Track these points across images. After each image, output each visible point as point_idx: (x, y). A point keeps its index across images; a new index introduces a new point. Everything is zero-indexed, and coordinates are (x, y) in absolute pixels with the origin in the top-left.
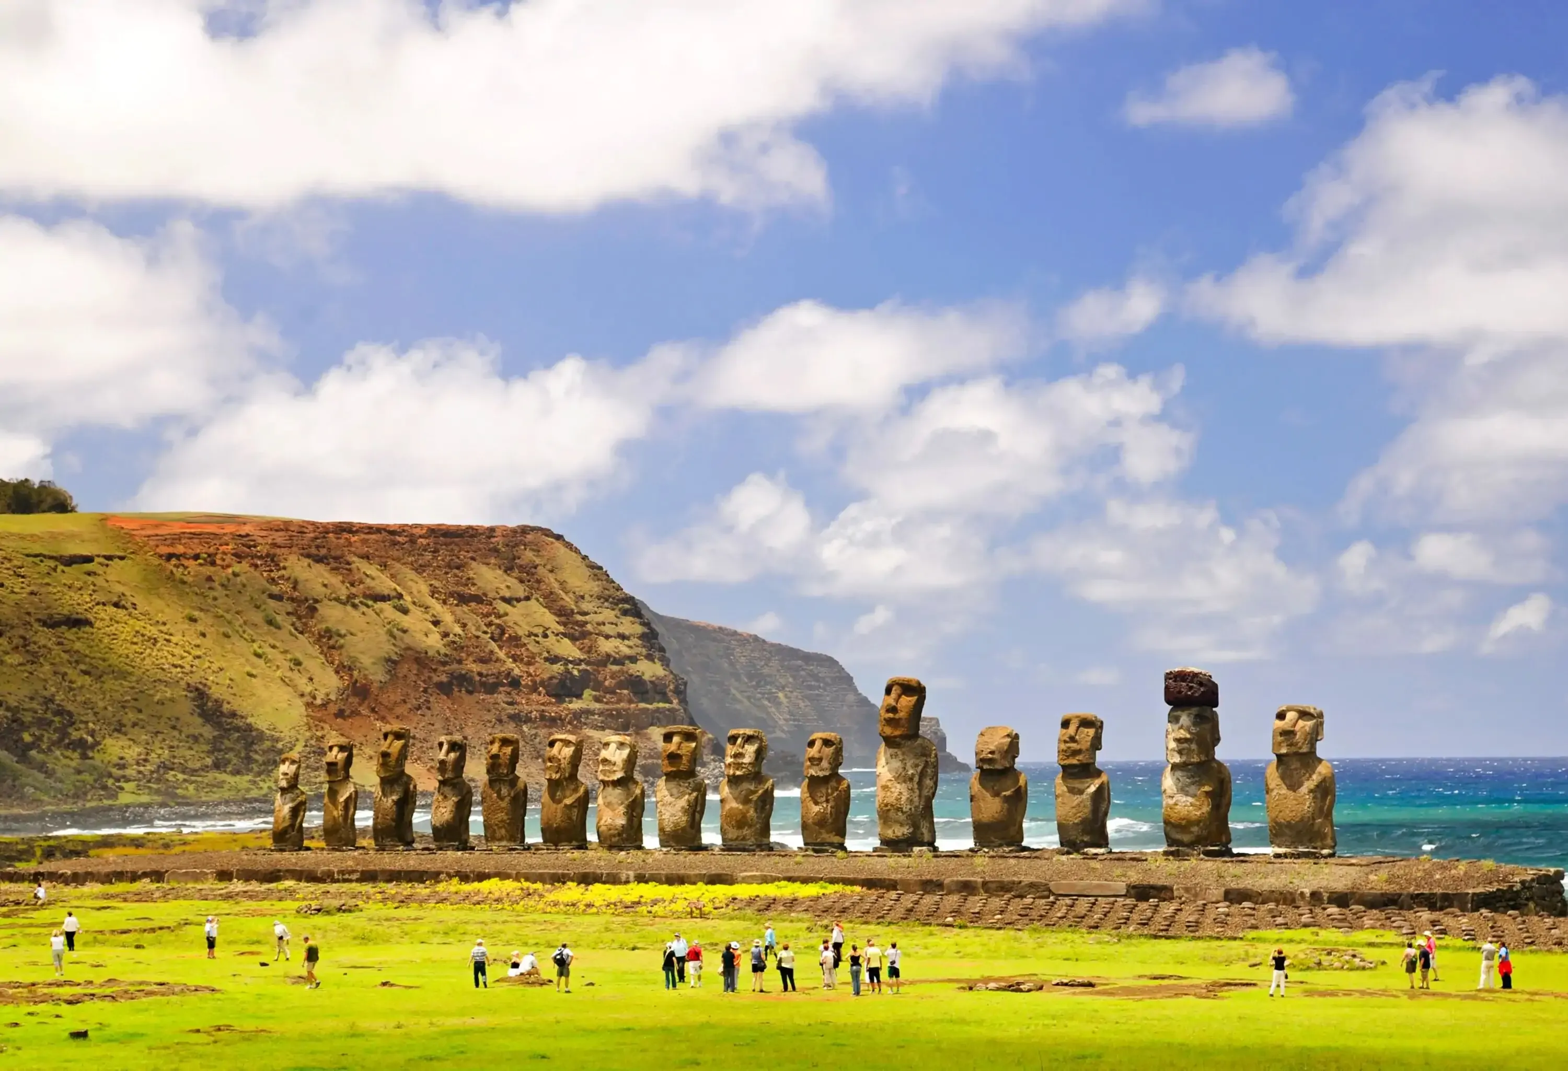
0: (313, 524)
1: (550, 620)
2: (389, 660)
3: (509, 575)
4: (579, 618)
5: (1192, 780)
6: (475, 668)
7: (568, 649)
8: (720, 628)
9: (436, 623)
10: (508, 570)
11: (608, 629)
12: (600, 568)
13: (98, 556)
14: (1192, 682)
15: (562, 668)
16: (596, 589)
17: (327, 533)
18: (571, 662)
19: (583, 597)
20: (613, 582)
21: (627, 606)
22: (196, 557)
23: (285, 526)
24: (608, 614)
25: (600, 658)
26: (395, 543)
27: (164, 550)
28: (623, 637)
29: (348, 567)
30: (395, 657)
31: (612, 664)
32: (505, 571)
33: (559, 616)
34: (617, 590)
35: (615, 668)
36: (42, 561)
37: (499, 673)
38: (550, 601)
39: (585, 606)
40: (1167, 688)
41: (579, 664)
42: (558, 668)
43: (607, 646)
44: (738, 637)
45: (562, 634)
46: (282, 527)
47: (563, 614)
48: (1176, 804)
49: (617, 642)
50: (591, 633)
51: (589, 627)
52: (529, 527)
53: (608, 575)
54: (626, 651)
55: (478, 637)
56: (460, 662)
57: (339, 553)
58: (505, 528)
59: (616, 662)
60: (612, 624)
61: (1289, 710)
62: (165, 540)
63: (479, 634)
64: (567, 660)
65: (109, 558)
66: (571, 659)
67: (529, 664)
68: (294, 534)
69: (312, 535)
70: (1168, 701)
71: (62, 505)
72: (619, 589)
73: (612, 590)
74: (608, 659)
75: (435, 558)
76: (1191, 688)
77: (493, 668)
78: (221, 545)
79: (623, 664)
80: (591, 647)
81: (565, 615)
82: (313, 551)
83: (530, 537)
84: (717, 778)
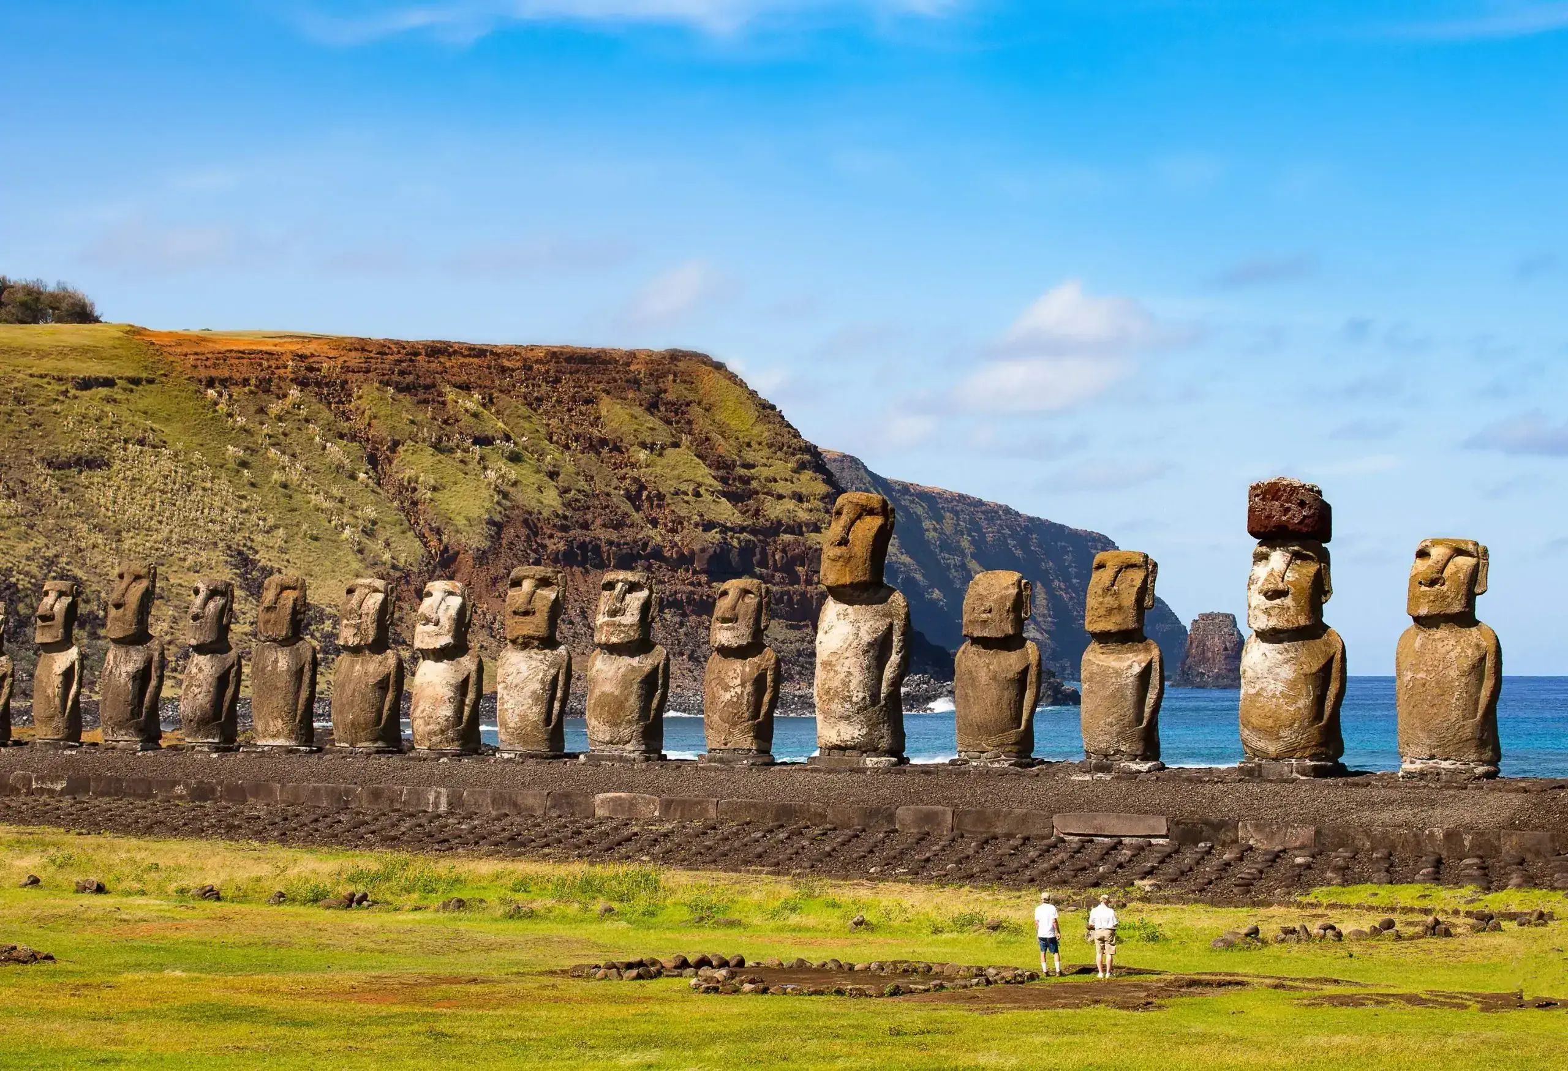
0: (397, 343)
1: (704, 474)
2: (491, 522)
3: (652, 414)
4: (742, 472)
5: (1286, 656)
6: (604, 535)
7: (726, 512)
8: (960, 496)
9: (553, 475)
10: (652, 407)
11: (781, 487)
12: (773, 408)
13: (121, 378)
14: (1288, 501)
15: (718, 536)
16: (766, 434)
17: (417, 354)
18: (732, 529)
19: (749, 445)
20: (789, 426)
21: (807, 457)
22: (246, 382)
23: (361, 346)
24: (781, 467)
25: (768, 524)
26: (503, 370)
27: (203, 373)
28: (799, 498)
29: (440, 399)
30: (497, 518)
31: (785, 532)
32: (648, 409)
33: (718, 468)
34: (795, 437)
35: (787, 537)
36: (49, 383)
37: (635, 542)
38: (703, 450)
39: (750, 456)
40: (1251, 510)
41: (741, 532)
42: (714, 536)
43: (775, 510)
44: (984, 508)
45: (719, 492)
46: (357, 346)
47: (722, 466)
48: (1258, 694)
49: (790, 504)
50: (757, 493)
51: (754, 484)
52: (680, 351)
53: (782, 417)
54: (803, 516)
55: (608, 494)
56: (585, 526)
57: (429, 381)
58: (649, 353)
59: (790, 530)
60: (786, 480)
61: (1436, 543)
62: (207, 359)
63: (610, 489)
64: (724, 526)
65: (136, 381)
66: (729, 524)
67: (673, 531)
68: (372, 355)
69: (397, 357)
70: (1253, 533)
71: (82, 314)
72: (796, 435)
73: (787, 436)
74: (776, 528)
75: (555, 389)
76: (1287, 510)
77: (629, 534)
78: (278, 368)
79: (801, 534)
80: (757, 511)
81: (723, 468)
82: (395, 378)
83: (682, 366)
84: (918, 685)
